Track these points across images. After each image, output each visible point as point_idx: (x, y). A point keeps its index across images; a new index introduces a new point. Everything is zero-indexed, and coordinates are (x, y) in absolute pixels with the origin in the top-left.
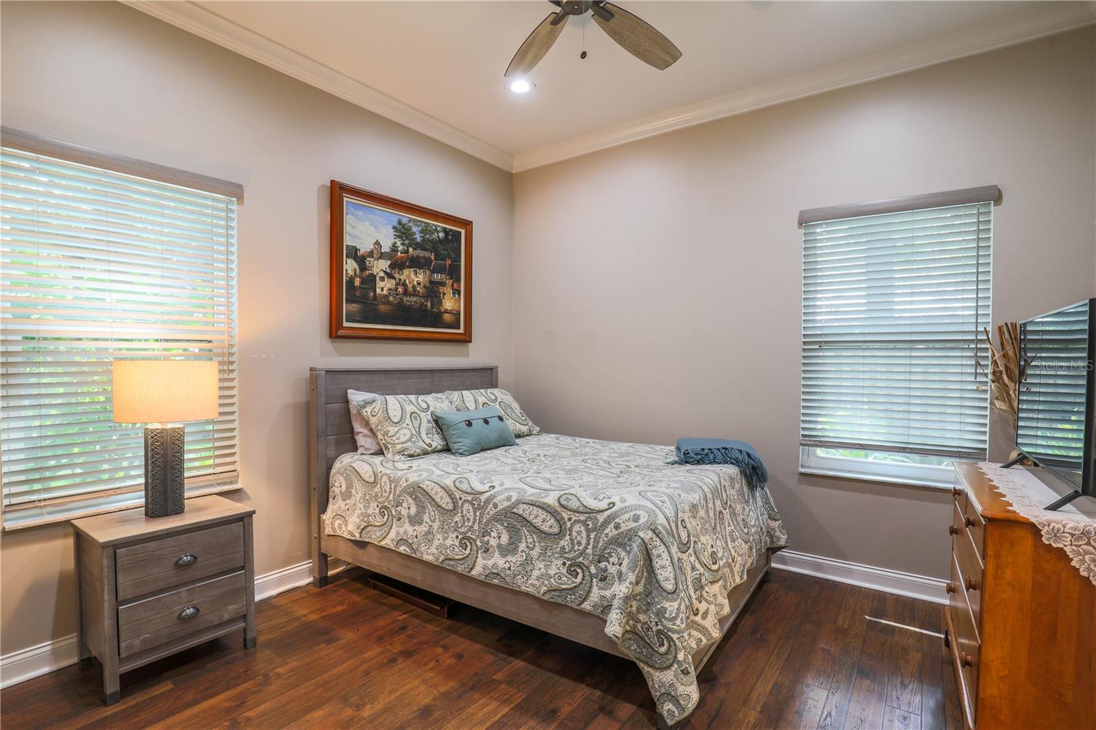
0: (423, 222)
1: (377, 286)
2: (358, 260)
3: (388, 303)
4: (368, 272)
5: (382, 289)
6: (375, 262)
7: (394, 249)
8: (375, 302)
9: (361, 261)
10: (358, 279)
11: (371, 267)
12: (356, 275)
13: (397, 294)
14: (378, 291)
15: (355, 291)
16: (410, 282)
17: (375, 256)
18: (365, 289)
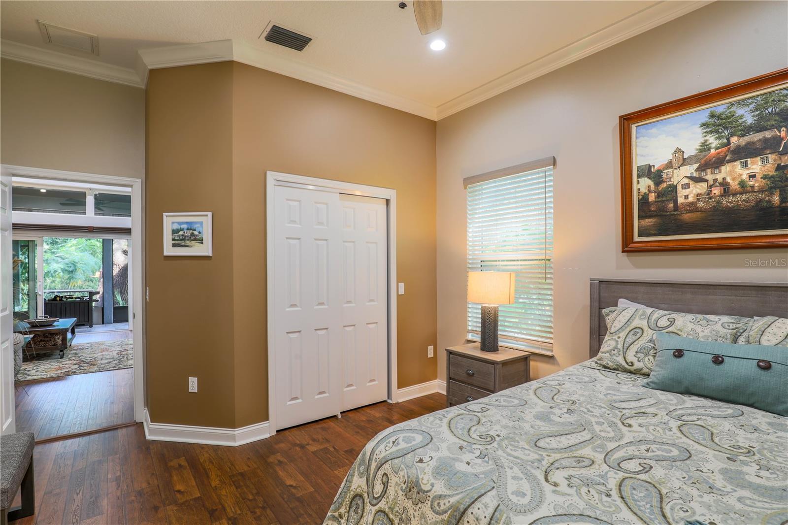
0: (757, 96)
1: (678, 195)
2: (652, 176)
3: (697, 210)
4: (665, 185)
5: (686, 197)
6: (675, 171)
7: (705, 147)
8: (676, 213)
9: (657, 176)
10: (653, 194)
11: (670, 178)
12: (650, 191)
13: (711, 198)
14: (681, 200)
15: (650, 206)
16: (733, 179)
17: (674, 165)
18: (663, 202)
